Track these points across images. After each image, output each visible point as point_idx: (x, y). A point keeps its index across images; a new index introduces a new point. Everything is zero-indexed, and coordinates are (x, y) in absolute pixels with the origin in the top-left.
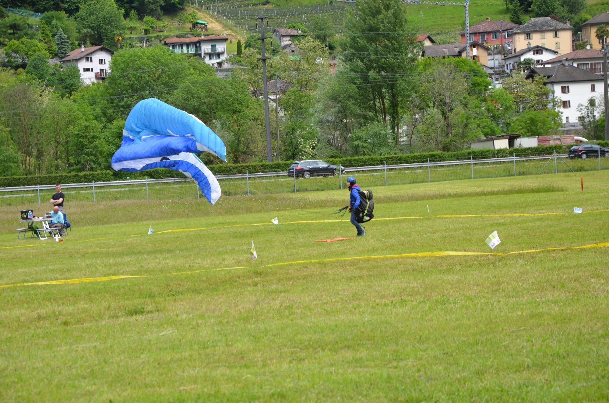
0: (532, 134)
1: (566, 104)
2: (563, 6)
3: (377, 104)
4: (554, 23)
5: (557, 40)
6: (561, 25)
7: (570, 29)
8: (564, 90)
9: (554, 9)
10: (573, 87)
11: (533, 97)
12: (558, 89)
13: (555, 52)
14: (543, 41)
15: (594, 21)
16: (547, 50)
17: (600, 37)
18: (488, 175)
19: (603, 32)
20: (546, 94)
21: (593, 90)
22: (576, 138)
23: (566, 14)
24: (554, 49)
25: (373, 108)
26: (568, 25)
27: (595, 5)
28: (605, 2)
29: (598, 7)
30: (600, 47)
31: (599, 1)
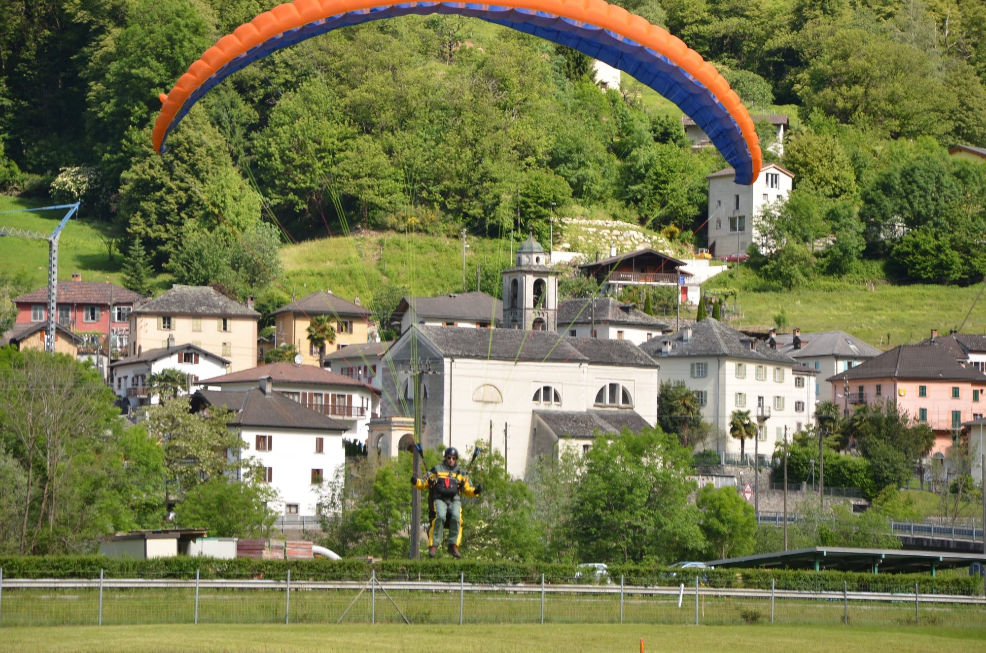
2: (235, 267)
4: (221, 301)
5: (225, 337)
6: (235, 307)
7: (253, 317)
8: (261, 444)
9: (217, 271)
10: (280, 440)
11: (205, 454)
13: (224, 363)
14: (197, 336)
15: (304, 307)
16: (207, 355)
17: (317, 341)
18: (227, 617)
19: (323, 331)
20: (231, 449)
21: (320, 448)
22: (313, 548)
23: (240, 286)
24: (218, 352)
26: (251, 308)
27: (296, 274)
28: (316, 270)
29: (303, 278)
30: (313, 361)
31: (305, 267)
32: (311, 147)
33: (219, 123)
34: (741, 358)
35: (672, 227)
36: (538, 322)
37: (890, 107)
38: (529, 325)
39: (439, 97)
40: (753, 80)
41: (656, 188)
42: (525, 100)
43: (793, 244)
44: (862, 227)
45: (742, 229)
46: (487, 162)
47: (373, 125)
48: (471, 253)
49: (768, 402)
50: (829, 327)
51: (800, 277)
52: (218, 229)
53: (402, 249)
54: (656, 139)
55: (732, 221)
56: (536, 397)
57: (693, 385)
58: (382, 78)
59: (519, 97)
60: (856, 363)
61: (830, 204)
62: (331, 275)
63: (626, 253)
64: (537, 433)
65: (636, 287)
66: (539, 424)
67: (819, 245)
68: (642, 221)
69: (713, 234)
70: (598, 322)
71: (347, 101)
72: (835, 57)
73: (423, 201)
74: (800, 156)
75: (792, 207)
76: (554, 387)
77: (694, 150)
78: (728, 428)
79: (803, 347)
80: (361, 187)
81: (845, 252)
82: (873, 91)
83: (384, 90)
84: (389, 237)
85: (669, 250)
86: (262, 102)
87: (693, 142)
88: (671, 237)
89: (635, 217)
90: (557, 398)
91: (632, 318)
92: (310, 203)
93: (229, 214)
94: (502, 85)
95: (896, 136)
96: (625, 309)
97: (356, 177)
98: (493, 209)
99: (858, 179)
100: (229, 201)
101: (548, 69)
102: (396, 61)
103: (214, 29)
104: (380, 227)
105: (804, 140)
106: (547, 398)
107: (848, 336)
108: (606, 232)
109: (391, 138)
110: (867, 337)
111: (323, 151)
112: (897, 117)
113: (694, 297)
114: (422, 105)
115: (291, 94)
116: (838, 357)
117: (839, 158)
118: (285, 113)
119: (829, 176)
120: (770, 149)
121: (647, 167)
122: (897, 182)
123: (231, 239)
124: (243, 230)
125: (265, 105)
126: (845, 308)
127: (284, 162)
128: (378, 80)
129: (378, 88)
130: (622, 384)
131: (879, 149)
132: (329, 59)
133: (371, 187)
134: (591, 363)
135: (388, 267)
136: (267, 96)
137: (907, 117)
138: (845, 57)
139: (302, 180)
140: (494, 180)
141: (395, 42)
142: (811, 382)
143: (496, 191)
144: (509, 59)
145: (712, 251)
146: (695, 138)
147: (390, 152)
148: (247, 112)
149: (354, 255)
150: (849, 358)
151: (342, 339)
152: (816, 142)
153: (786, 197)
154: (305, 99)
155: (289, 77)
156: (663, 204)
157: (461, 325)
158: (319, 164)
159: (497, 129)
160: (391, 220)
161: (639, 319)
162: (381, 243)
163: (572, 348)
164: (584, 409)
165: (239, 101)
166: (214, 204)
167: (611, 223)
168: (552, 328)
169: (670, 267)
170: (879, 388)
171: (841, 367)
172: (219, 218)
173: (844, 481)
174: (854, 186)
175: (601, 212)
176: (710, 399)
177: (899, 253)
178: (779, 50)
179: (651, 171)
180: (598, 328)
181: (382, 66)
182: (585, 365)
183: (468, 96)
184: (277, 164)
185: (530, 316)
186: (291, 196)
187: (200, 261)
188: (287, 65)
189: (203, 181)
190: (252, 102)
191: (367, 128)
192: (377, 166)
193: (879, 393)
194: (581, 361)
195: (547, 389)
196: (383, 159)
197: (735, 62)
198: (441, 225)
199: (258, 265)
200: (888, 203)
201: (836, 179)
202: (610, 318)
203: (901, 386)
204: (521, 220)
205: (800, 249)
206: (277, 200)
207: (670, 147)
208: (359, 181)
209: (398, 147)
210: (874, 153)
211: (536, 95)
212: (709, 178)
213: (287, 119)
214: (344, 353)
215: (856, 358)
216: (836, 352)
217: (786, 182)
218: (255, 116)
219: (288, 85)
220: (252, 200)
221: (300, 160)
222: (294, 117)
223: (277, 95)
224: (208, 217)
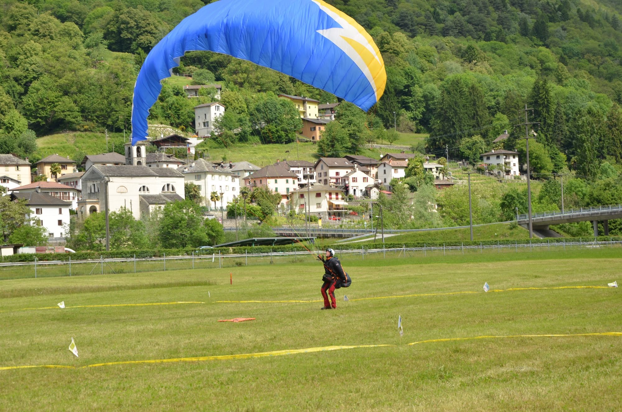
0: (29, 244)
2: (19, 147)
4: (16, 159)
5: (18, 172)
6: (21, 161)
7: (29, 165)
8: (38, 211)
9: (13, 148)
10: (45, 210)
11: (17, 216)
12: (34, 209)
13: (19, 182)
14: (7, 173)
15: (48, 161)
16: (12, 180)
17: (54, 173)
19: (56, 169)
20: (27, 214)
21: (60, 213)
22: (66, 249)
23: (22, 153)
24: (16, 179)
26: (27, 162)
27: (44, 148)
28: (50, 146)
29: (46, 150)
30: (53, 180)
31: (46, 146)
32: (46, 101)
33: (9, 93)
34: (213, 173)
35: (182, 126)
36: (139, 163)
37: (256, 81)
38: (135, 163)
39: (93, 81)
40: (208, 73)
41: (176, 112)
42: (125, 81)
43: (227, 131)
44: (250, 124)
45: (208, 126)
46: (113, 105)
47: (69, 92)
48: (109, 138)
49: (223, 188)
50: (242, 160)
51: (230, 142)
52: (11, 133)
53: (83, 137)
54: (175, 94)
55: (204, 123)
56: (140, 190)
57: (196, 183)
58: (71, 75)
59: (123, 80)
60: (252, 173)
61: (239, 116)
62: (56, 148)
63: (167, 136)
64: (141, 203)
65: (171, 148)
66: (142, 200)
67: (236, 131)
68: (172, 124)
69: (197, 127)
70: (159, 162)
71: (58, 83)
72: (236, 64)
73: (90, 120)
74: (227, 99)
75: (225, 118)
76: (146, 186)
77: (189, 98)
78: (210, 198)
79: (233, 168)
80: (66, 116)
81: (245, 133)
82: (250, 76)
83: (72, 79)
84: (78, 133)
85: (182, 135)
86: (25, 85)
87: (188, 95)
88: (183, 130)
89: (169, 123)
90: (148, 190)
91: (171, 160)
92: (46, 121)
93: (16, 127)
94: (117, 76)
95: (259, 91)
96: (169, 157)
97: (63, 111)
98: (116, 122)
99: (247, 107)
100: (15, 122)
101: (133, 69)
102: (75, 68)
103: (4, 58)
104: (74, 130)
105: (228, 94)
106: (144, 190)
107: (249, 163)
108: (158, 129)
109: (76, 97)
110: (255, 163)
111: (50, 102)
112: (259, 85)
113: (193, 151)
114: (87, 84)
115: (36, 81)
116: (245, 171)
117: (240, 100)
118: (34, 88)
119: (237, 106)
120: (216, 97)
121: (172, 105)
122: (261, 107)
123: (17, 136)
124: (21, 133)
125: (27, 86)
126: (246, 153)
127: (35, 107)
128: (69, 75)
129: (70, 78)
130: (171, 184)
131: (254, 96)
132: (50, 68)
133: (69, 115)
134: (160, 176)
135: (78, 145)
136: (27, 82)
137: (263, 84)
138: (240, 64)
139: (43, 114)
140: (116, 111)
141: (75, 61)
142: (237, 180)
143: (117, 115)
144: (118, 66)
145: (197, 134)
146: (188, 93)
147: (75, 102)
148: (20, 89)
149: (65, 141)
150: (250, 171)
151: (63, 171)
152: (232, 94)
153: (223, 114)
154: (42, 83)
155: (35, 75)
156: (179, 118)
157: (108, 165)
158: (49, 107)
159: (115, 92)
160: (78, 127)
161: (174, 160)
162: (75, 136)
163: (152, 171)
164: (158, 193)
165: (16, 84)
166: (9, 123)
167: (160, 126)
168: (144, 164)
169: (183, 141)
170: (261, 181)
171: (247, 174)
172: (12, 129)
173: (252, 215)
174: (246, 110)
175: (156, 122)
176: (203, 188)
177: (264, 133)
178: (215, 61)
179: (173, 106)
180: (159, 164)
181: (71, 70)
182: (157, 178)
183: (104, 80)
184: (33, 108)
185: (136, 160)
186: (39, 120)
187: (6, 145)
188: (34, 71)
189: (4, 115)
190: (21, 85)
191: (66, 93)
192: (71, 107)
193: (261, 183)
194: (156, 176)
195: (144, 187)
196: (73, 104)
197: (199, 66)
198: (97, 129)
199: (28, 146)
200: (259, 116)
201: (240, 107)
202: (163, 160)
203: (269, 180)
204: (127, 125)
205: (230, 133)
206: (33, 121)
207: (179, 97)
208: (65, 113)
209: (79, 100)
210: (253, 98)
211: (129, 80)
212: (195, 108)
213: (35, 91)
214: (64, 177)
215: (252, 171)
216: (245, 169)
217: (222, 109)
218: (23, 90)
219: (35, 78)
220: (24, 121)
221: (41, 106)
222: (38, 90)
223: (31, 82)
224: (7, 128)
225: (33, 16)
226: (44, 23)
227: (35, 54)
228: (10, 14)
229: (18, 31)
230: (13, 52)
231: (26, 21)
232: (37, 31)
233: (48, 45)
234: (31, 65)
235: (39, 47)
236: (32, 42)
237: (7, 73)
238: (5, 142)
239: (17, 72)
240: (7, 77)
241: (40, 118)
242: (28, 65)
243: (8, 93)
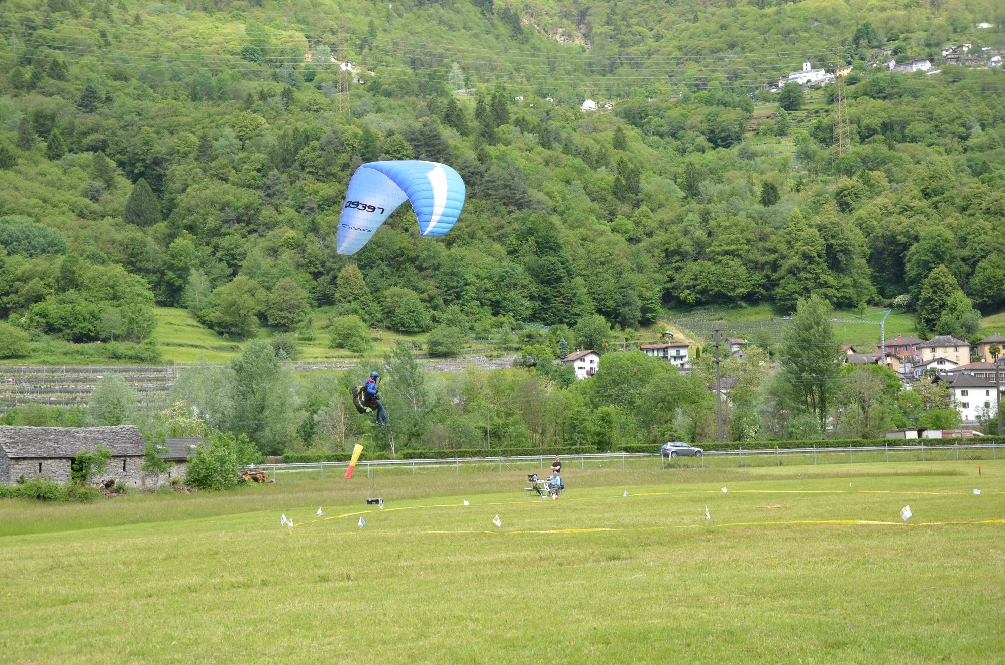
0: (938, 428)
1: (965, 405)
2: (961, 328)
3: (809, 399)
4: (954, 340)
5: (957, 354)
6: (960, 342)
7: (968, 346)
8: (963, 394)
9: (954, 329)
10: (971, 392)
11: (937, 398)
12: (958, 392)
13: (956, 364)
14: (946, 354)
15: (988, 340)
16: (949, 361)
17: (994, 353)
18: (900, 460)
19: (996, 349)
20: (949, 396)
21: (988, 394)
22: (974, 432)
23: (964, 334)
24: (954, 360)
25: (805, 402)
26: (968, 342)
27: (988, 328)
28: (996, 325)
29: (990, 329)
30: (992, 361)
31: (992, 325)
32: (993, 279)
52: (955, 314)
86: (972, 264)
92: (993, 300)
93: (959, 308)
100: (959, 303)
103: (954, 239)
111: (998, 280)
115: (984, 260)
118: (981, 268)
123: (960, 317)
124: (965, 313)
125: (974, 265)
127: (982, 286)
132: (999, 246)
136: (974, 262)
139: (990, 292)
148: (966, 268)
154: (990, 262)
155: (982, 254)
158: (996, 286)
165: (963, 264)
166: (953, 304)
172: (955, 309)
184: (979, 287)
186: (985, 299)
187: (947, 326)
188: (982, 250)
189: (948, 296)
190: (968, 265)
199: (971, 326)
206: (979, 300)
213: (982, 270)
218: (970, 270)
219: (983, 257)
220: (969, 301)
221: (988, 285)
222: (985, 269)
223: (978, 261)
224: (951, 309)
225: (986, 194)
226: (996, 201)
227: (985, 233)
228: (963, 195)
229: (970, 212)
230: (962, 233)
231: (978, 201)
232: (989, 209)
233: (998, 223)
234: (979, 244)
235: (988, 225)
236: (982, 221)
237: (955, 254)
238: (947, 324)
239: (966, 253)
240: (955, 258)
241: (988, 297)
242: (976, 245)
243: (955, 274)
